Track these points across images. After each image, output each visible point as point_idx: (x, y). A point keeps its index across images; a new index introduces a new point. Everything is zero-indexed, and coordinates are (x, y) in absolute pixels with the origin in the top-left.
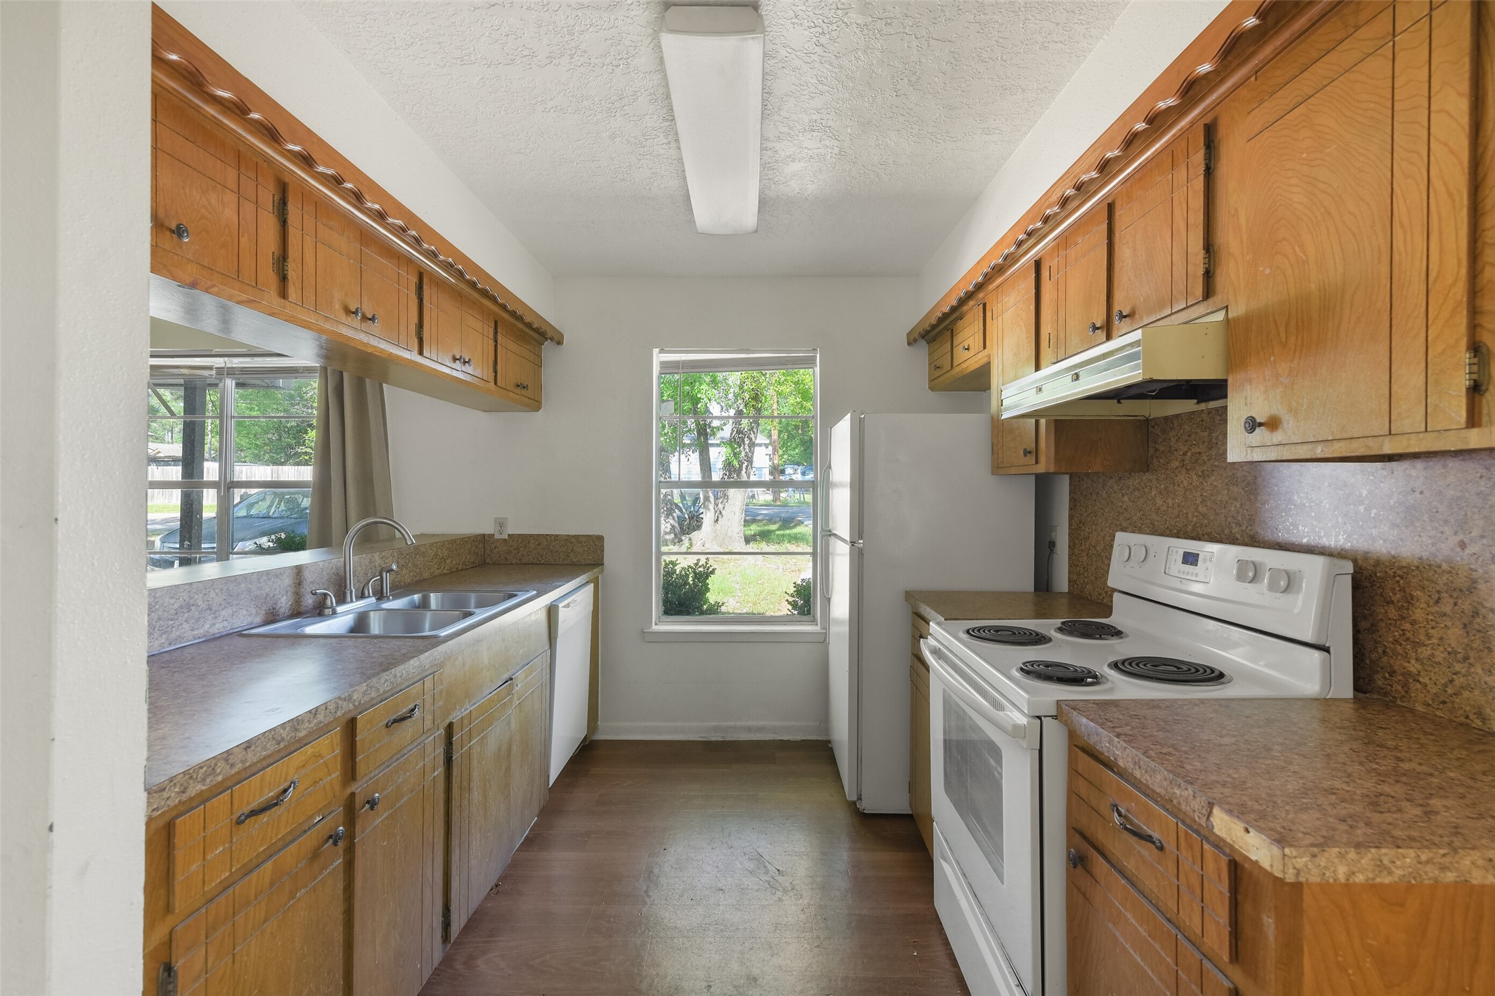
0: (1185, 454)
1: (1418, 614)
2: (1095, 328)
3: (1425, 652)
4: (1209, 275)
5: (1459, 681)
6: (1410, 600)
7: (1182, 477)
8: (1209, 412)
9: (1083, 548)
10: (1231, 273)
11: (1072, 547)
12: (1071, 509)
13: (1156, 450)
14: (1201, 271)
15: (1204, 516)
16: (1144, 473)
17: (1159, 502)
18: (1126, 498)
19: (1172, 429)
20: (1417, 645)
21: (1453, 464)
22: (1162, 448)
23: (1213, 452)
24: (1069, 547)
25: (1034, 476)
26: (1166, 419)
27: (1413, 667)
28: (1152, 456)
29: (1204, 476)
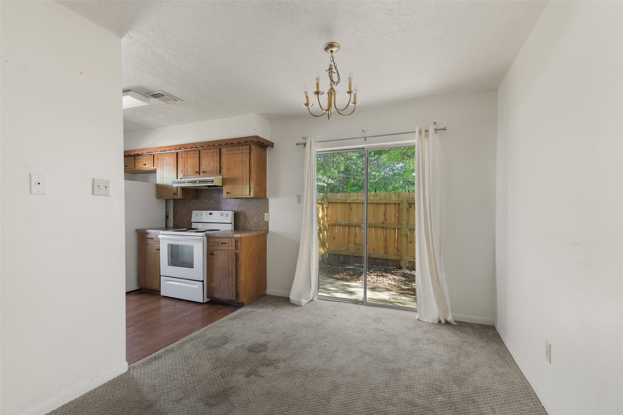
0: (205, 196)
1: (240, 218)
2: (197, 173)
3: (241, 222)
4: (220, 171)
5: (244, 225)
6: (239, 216)
7: (205, 200)
8: (210, 189)
9: (178, 216)
10: (224, 171)
11: (174, 216)
12: (174, 207)
13: (199, 195)
14: (219, 170)
15: (209, 207)
16: (196, 199)
17: (200, 205)
18: (191, 205)
19: (203, 191)
20: (240, 222)
21: (244, 199)
22: (200, 195)
23: (211, 196)
24: (173, 216)
25: (165, 200)
26: (201, 189)
27: (240, 224)
28: (198, 196)
29: (209, 200)
